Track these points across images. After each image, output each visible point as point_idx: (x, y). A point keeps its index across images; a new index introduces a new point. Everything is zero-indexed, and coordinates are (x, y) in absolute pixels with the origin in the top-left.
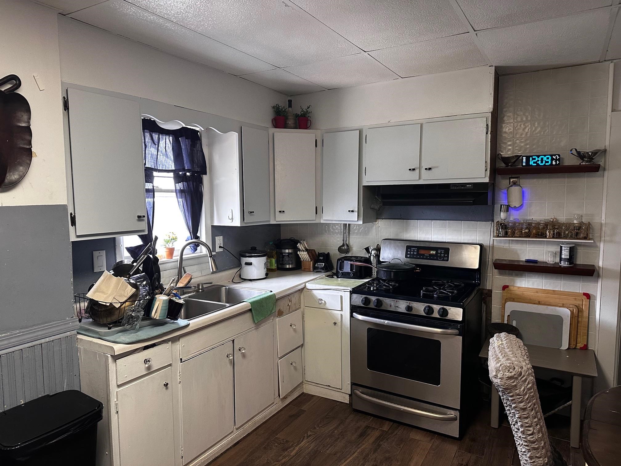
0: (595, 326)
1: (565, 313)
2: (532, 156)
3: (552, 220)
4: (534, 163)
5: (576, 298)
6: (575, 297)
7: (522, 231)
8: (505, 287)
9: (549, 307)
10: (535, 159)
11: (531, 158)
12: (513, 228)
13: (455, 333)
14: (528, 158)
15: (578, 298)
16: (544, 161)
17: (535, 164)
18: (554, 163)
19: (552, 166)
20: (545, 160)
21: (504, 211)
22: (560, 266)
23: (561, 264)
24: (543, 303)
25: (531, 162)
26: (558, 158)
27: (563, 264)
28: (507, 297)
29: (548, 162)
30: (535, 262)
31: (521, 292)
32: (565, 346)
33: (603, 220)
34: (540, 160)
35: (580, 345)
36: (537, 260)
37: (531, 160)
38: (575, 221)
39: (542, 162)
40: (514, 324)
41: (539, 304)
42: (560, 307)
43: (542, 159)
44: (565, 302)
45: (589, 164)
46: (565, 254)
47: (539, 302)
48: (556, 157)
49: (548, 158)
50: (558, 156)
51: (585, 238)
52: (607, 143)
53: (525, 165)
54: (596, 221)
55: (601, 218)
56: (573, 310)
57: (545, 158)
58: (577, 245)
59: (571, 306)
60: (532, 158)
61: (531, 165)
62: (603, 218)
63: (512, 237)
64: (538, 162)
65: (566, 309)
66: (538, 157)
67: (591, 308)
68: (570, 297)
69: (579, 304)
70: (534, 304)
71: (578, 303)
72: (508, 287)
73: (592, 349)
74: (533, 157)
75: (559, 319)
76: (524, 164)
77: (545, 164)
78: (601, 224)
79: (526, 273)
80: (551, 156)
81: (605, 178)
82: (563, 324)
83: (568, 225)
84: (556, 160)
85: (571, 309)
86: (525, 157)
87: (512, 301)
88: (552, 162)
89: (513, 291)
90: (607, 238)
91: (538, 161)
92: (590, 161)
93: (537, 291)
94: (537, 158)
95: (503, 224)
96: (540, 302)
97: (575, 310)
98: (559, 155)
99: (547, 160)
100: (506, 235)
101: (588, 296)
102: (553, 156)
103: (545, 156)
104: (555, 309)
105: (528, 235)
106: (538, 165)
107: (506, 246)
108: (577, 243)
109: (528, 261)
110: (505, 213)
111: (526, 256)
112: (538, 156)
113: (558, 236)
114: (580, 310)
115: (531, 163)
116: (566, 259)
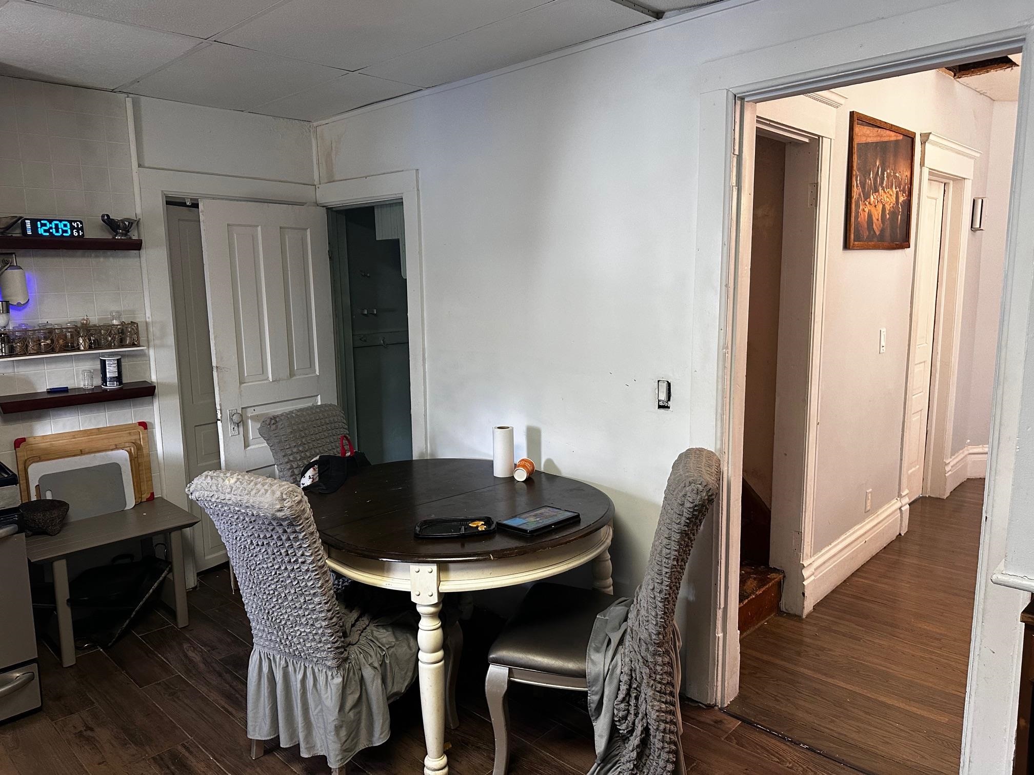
0: (159, 463)
1: (121, 456)
2: (40, 220)
3: (85, 322)
4: (45, 231)
5: (131, 431)
6: (129, 431)
7: (40, 344)
8: (18, 443)
9: (98, 454)
10: (45, 225)
11: (39, 223)
12: (24, 340)
13: (12, 532)
14: (34, 222)
15: (133, 431)
16: (60, 230)
17: (48, 234)
18: (75, 234)
19: (72, 239)
20: (61, 228)
21: (3, 312)
22: (106, 390)
23: (106, 386)
24: (87, 450)
25: (39, 229)
26: (80, 227)
27: (111, 386)
28: (26, 458)
29: (66, 231)
30: (65, 390)
31: (49, 443)
32: (131, 503)
33: (149, 318)
34: (54, 227)
35: (146, 496)
36: (67, 387)
37: (39, 226)
38: (114, 321)
39: (57, 231)
40: (49, 496)
41: (82, 453)
42: (112, 450)
43: (57, 225)
44: (117, 441)
45: (125, 238)
46: (111, 371)
47: (81, 451)
48: (77, 225)
49: (65, 226)
50: (79, 224)
51: (134, 345)
52: (139, 211)
53: (31, 233)
54: (139, 319)
55: (145, 314)
56: (131, 449)
57: (61, 225)
58: (123, 355)
59: (127, 445)
60: (41, 224)
61: (41, 234)
62: (148, 314)
63: (25, 355)
64: (51, 231)
65: (121, 451)
66: (50, 223)
67: (151, 440)
68: (123, 432)
69: (135, 440)
70: (74, 456)
71: (133, 438)
72: (25, 441)
73: (159, 496)
74: (42, 222)
75: (115, 468)
76: (29, 232)
77: (62, 235)
78: (146, 323)
79: (51, 412)
80: (70, 222)
81: (143, 259)
82: (122, 473)
83: (109, 328)
84: (78, 229)
85: (128, 449)
86: (29, 221)
87: (38, 461)
88: (72, 232)
89: (33, 445)
90: (157, 342)
91: (51, 228)
92: (126, 235)
93: (74, 435)
94: (48, 224)
95: (4, 334)
96: (83, 450)
97: (132, 449)
98: (81, 223)
99: (63, 229)
100: (12, 353)
101: (144, 425)
102: (73, 223)
103: (61, 221)
104: (107, 455)
105: (51, 349)
106: (51, 234)
107: (9, 371)
108: (124, 353)
109: (52, 391)
110: (4, 315)
111: (45, 384)
112: (50, 221)
113: (95, 345)
114: (139, 448)
115: (41, 231)
116: (114, 377)
